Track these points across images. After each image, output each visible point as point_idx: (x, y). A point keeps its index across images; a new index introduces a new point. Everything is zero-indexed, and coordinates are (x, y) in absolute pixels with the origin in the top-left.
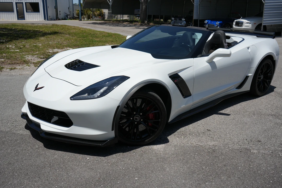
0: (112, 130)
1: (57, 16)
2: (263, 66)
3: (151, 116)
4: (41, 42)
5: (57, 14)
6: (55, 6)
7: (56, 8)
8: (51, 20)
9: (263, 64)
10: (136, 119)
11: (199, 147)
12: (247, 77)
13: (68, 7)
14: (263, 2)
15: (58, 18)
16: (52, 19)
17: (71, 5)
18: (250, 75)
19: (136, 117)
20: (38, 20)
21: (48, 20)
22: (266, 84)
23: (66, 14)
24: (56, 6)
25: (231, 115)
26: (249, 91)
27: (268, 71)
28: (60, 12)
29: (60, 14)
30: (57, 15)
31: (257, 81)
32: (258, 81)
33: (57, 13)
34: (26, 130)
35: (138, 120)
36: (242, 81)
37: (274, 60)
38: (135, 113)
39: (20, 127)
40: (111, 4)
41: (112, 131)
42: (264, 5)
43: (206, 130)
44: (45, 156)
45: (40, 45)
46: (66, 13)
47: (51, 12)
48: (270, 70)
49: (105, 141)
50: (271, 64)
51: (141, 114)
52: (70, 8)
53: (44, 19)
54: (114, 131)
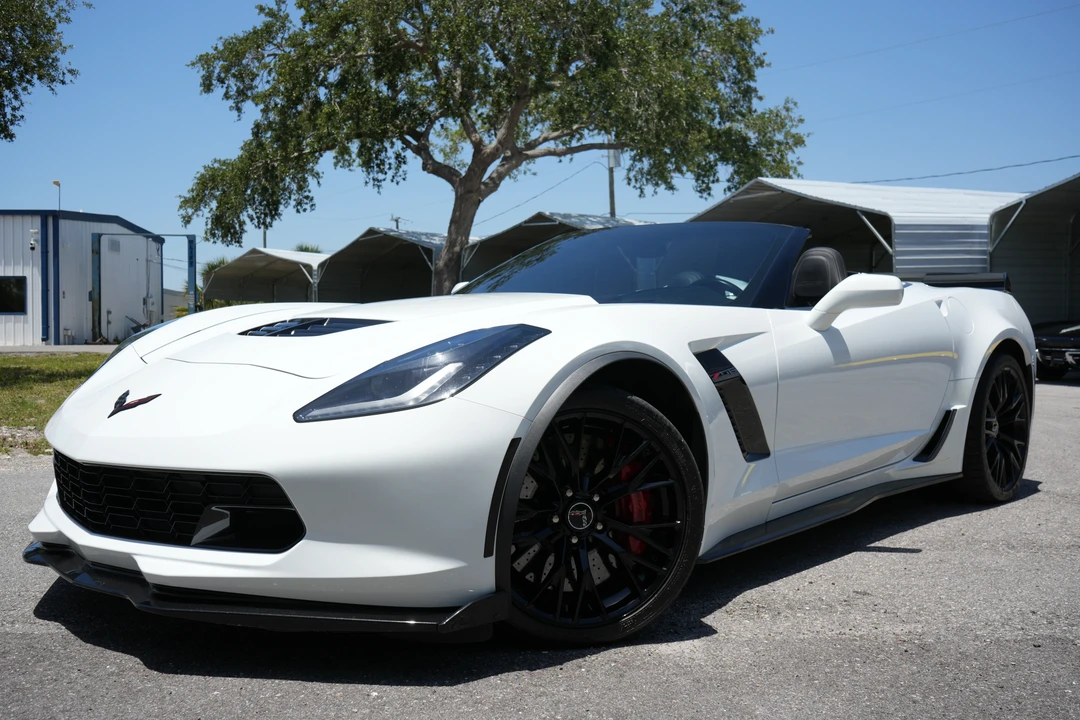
0: (487, 553)
1: (97, 330)
2: (997, 379)
3: (638, 504)
4: (40, 393)
5: (96, 318)
6: (90, 293)
7: (95, 297)
8: (73, 341)
9: (997, 372)
10: (578, 520)
11: (856, 640)
12: (948, 417)
13: (145, 295)
14: (887, 251)
15: (100, 335)
16: (74, 338)
17: (155, 291)
18: (957, 407)
19: (578, 513)
20: (18, 344)
21: (57, 342)
22: (1012, 455)
23: (135, 322)
24: (97, 291)
25: (924, 551)
26: (961, 476)
27: (1014, 405)
28: (109, 312)
29: (109, 322)
30: (97, 323)
31: (984, 437)
32: (987, 435)
33: (97, 315)
34: (38, 620)
35: (585, 526)
36: (934, 429)
37: (1027, 364)
38: (569, 494)
39: (12, 612)
40: (317, 281)
41: (485, 556)
42: (894, 261)
43: (852, 595)
44: (164, 697)
45: (43, 401)
46: (132, 320)
47: (74, 312)
48: (1019, 404)
49: (452, 609)
50: (1018, 374)
51: (596, 499)
52: (150, 301)
53: (43, 340)
54: (492, 559)
